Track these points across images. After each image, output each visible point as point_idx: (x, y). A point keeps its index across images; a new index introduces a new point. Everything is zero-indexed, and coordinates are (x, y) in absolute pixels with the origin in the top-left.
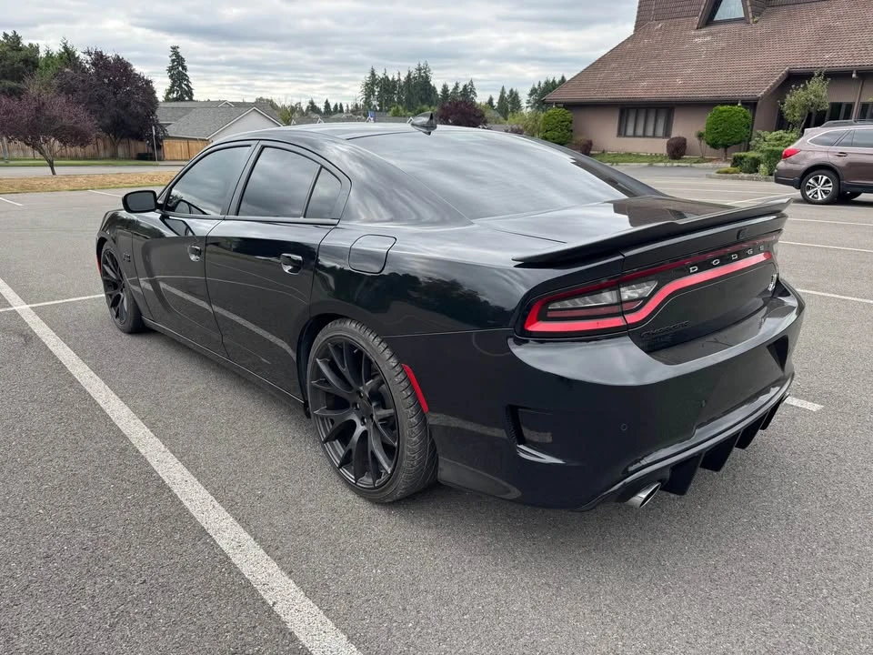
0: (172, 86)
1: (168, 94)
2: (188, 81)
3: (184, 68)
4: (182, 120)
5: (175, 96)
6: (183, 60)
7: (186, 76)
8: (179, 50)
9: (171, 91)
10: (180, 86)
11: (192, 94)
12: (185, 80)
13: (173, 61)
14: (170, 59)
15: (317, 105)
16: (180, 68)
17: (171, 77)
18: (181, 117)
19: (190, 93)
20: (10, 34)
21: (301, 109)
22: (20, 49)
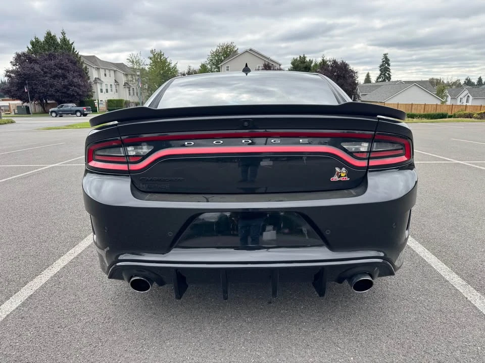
0: (381, 74)
1: (377, 79)
2: (389, 71)
3: (389, 65)
4: (374, 92)
5: (381, 80)
6: (389, 60)
7: (389, 69)
8: (387, 55)
9: (379, 78)
10: (384, 75)
11: (390, 78)
12: (388, 71)
13: (383, 61)
14: (382, 61)
15: (472, 81)
16: (386, 65)
17: (380, 70)
18: (374, 90)
19: (389, 78)
20: (302, 56)
21: (460, 83)
22: (305, 63)
